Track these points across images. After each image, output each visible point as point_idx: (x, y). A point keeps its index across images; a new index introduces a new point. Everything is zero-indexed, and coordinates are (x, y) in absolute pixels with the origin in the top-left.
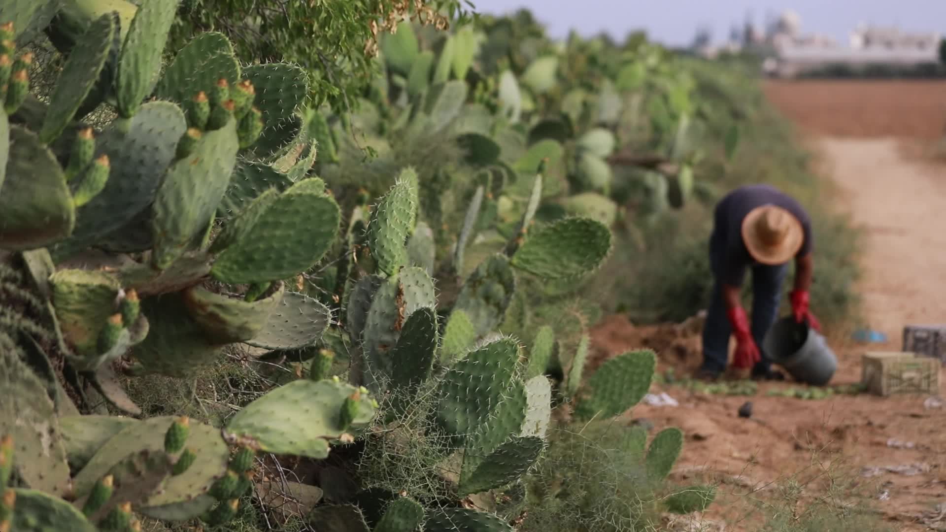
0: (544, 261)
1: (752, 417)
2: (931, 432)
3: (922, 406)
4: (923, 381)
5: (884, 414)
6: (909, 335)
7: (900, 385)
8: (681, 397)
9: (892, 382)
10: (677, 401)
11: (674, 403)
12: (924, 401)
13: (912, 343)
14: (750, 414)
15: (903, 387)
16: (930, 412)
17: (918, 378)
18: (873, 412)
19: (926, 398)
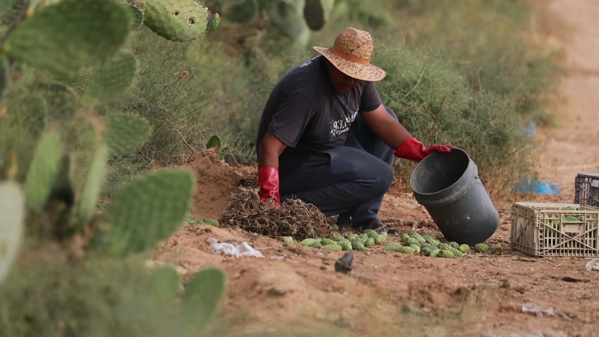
0: (45, 48)
1: (353, 272)
2: (585, 298)
3: (582, 270)
4: (588, 239)
5: (530, 276)
6: (584, 184)
7: (558, 243)
8: (270, 249)
9: (548, 238)
10: (262, 253)
11: (257, 254)
12: (586, 264)
13: (587, 194)
14: (350, 267)
15: (562, 246)
16: (591, 275)
17: (581, 234)
18: (515, 274)
19: (589, 260)
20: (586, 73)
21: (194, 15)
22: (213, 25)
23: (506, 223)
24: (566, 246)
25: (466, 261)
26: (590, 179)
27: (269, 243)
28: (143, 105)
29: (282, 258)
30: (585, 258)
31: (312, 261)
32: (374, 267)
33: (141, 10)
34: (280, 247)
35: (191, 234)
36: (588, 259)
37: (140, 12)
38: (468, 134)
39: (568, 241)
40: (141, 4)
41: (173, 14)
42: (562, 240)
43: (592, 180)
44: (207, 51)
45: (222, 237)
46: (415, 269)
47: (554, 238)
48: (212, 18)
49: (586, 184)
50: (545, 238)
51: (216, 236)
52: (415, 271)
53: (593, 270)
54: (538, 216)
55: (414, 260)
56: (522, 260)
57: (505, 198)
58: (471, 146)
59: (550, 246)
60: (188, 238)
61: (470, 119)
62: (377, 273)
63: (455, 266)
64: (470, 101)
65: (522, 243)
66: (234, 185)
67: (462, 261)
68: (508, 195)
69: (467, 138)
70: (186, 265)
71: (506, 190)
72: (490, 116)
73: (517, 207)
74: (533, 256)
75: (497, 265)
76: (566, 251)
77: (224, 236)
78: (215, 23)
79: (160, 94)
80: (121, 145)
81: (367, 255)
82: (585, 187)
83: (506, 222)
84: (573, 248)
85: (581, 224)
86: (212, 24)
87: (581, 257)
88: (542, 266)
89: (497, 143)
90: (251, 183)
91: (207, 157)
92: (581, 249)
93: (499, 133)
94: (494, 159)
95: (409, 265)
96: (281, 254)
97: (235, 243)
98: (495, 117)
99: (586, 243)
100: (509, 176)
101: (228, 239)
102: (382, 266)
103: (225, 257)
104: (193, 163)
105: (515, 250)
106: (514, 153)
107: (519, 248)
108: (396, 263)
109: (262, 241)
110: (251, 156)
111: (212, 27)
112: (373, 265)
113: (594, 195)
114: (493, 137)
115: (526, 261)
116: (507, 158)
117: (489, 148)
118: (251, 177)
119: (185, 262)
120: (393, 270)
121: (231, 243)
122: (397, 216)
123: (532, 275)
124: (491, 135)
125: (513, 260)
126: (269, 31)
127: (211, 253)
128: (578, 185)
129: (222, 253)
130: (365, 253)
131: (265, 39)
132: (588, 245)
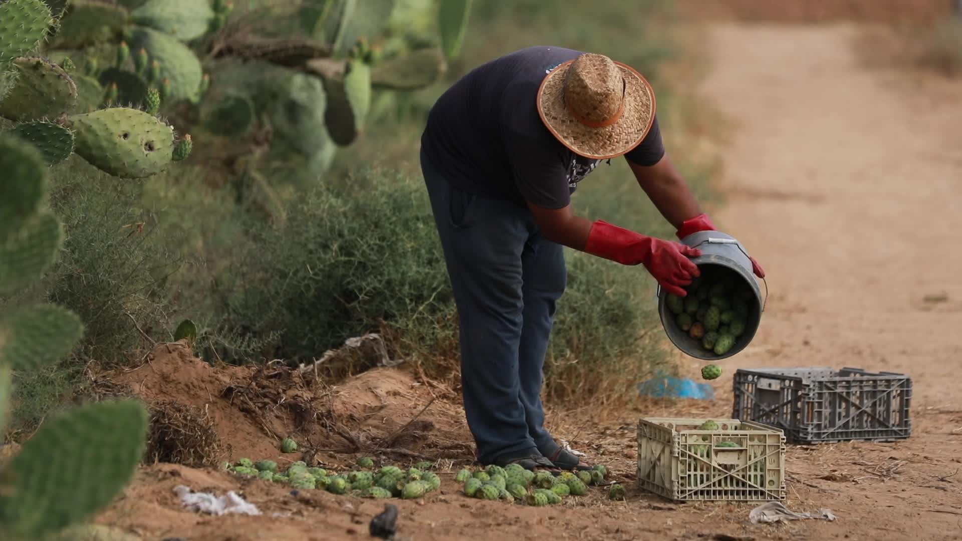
1: (397, 536)
3: (743, 522)
4: (752, 473)
5: (666, 535)
6: (746, 385)
7: (708, 480)
8: (271, 501)
9: (692, 473)
10: (258, 507)
11: (251, 509)
12: (749, 512)
13: (752, 400)
14: (393, 529)
15: (714, 484)
16: (756, 531)
17: (741, 467)
18: (644, 530)
19: (754, 507)
20: (754, 195)
21: (152, 137)
22: (181, 153)
23: (631, 447)
24: (720, 485)
25: (569, 512)
26: (756, 377)
27: (268, 490)
28: (75, 275)
29: (289, 514)
30: (749, 503)
31: (335, 519)
32: (430, 525)
33: (70, 132)
34: (285, 496)
35: (149, 479)
36: (753, 503)
37: (68, 135)
38: (573, 310)
39: (722, 477)
40: (70, 121)
41: (120, 136)
42: (714, 476)
43: (758, 379)
44: (177, 180)
45: (197, 483)
46: (492, 527)
47: (702, 473)
48: (180, 142)
49: (750, 385)
50: (688, 473)
51: (187, 482)
52: (492, 530)
53: (760, 522)
54: (676, 440)
55: (491, 512)
56: (655, 508)
57: (630, 406)
58: (578, 327)
59: (696, 485)
60: (144, 485)
61: (575, 287)
62: (434, 535)
63: (552, 521)
64: (575, 258)
65: (654, 480)
66: (216, 396)
67: (563, 512)
68: (634, 399)
69: (571, 315)
70: (141, 532)
71: (631, 394)
72: (605, 281)
73: (645, 425)
74: (671, 501)
75: (616, 516)
76: (720, 492)
77: (200, 482)
78: (186, 150)
79: (101, 258)
80: (36, 353)
81: (420, 505)
82: (748, 389)
83: (631, 444)
84: (730, 488)
85: (741, 451)
86: (181, 151)
87: (743, 502)
88: (683, 516)
89: (616, 321)
90: (242, 393)
91: (175, 354)
92: (742, 489)
93: (620, 307)
94: (611, 347)
95: (484, 520)
96: (287, 507)
97: (218, 492)
98: (613, 282)
99: (750, 480)
100: (636, 371)
101: (206, 485)
102: (443, 522)
103: (201, 516)
104: (152, 364)
105: (644, 490)
106: (642, 337)
107: (650, 489)
108: (463, 517)
109: (258, 487)
110: (242, 349)
111: (180, 155)
112: (429, 522)
113: (761, 401)
114: (610, 312)
115: (660, 509)
116: (632, 344)
117: (606, 331)
118: (243, 383)
119: (138, 526)
120: (458, 530)
121: (211, 492)
122: (467, 439)
123: (668, 532)
124: (607, 310)
125: (641, 508)
126: (272, 146)
127: (179, 510)
128: (737, 386)
129: (197, 510)
130: (417, 503)
131: (267, 159)
132: (752, 483)
